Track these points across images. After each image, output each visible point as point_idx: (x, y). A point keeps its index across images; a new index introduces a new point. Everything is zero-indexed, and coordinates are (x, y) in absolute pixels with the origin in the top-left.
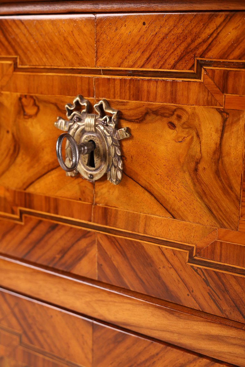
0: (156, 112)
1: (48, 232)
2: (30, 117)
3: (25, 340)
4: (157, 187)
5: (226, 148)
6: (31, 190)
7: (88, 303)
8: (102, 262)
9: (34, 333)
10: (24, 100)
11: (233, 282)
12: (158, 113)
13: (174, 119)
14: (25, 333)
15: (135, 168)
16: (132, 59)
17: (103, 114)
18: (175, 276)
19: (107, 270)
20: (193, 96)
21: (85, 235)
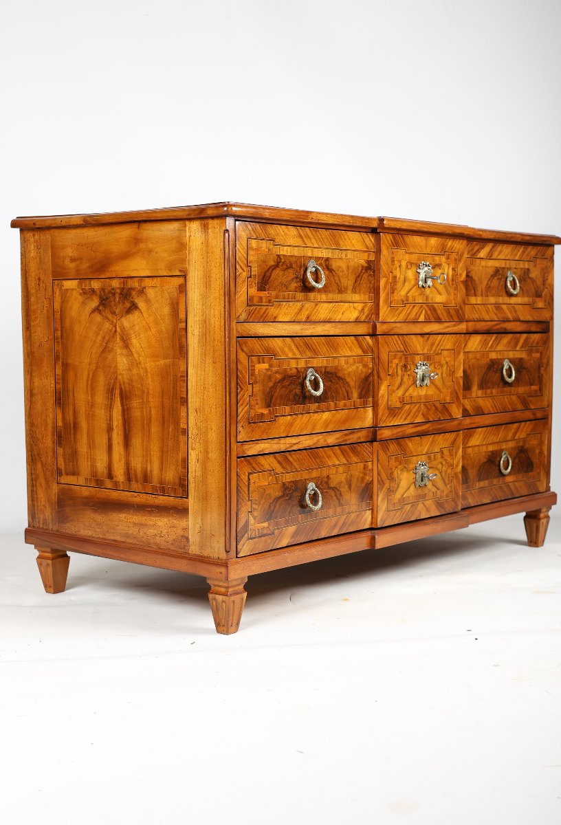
0: (437, 265)
1: (412, 309)
2: (409, 269)
3: (405, 352)
4: (438, 287)
6: (408, 295)
7: (422, 329)
8: (425, 314)
9: (407, 348)
10: (408, 263)
11: (451, 310)
13: (440, 267)
16: (433, 251)
17: (429, 266)
18: (440, 312)
19: (426, 317)
20: (443, 260)
21: (421, 306)
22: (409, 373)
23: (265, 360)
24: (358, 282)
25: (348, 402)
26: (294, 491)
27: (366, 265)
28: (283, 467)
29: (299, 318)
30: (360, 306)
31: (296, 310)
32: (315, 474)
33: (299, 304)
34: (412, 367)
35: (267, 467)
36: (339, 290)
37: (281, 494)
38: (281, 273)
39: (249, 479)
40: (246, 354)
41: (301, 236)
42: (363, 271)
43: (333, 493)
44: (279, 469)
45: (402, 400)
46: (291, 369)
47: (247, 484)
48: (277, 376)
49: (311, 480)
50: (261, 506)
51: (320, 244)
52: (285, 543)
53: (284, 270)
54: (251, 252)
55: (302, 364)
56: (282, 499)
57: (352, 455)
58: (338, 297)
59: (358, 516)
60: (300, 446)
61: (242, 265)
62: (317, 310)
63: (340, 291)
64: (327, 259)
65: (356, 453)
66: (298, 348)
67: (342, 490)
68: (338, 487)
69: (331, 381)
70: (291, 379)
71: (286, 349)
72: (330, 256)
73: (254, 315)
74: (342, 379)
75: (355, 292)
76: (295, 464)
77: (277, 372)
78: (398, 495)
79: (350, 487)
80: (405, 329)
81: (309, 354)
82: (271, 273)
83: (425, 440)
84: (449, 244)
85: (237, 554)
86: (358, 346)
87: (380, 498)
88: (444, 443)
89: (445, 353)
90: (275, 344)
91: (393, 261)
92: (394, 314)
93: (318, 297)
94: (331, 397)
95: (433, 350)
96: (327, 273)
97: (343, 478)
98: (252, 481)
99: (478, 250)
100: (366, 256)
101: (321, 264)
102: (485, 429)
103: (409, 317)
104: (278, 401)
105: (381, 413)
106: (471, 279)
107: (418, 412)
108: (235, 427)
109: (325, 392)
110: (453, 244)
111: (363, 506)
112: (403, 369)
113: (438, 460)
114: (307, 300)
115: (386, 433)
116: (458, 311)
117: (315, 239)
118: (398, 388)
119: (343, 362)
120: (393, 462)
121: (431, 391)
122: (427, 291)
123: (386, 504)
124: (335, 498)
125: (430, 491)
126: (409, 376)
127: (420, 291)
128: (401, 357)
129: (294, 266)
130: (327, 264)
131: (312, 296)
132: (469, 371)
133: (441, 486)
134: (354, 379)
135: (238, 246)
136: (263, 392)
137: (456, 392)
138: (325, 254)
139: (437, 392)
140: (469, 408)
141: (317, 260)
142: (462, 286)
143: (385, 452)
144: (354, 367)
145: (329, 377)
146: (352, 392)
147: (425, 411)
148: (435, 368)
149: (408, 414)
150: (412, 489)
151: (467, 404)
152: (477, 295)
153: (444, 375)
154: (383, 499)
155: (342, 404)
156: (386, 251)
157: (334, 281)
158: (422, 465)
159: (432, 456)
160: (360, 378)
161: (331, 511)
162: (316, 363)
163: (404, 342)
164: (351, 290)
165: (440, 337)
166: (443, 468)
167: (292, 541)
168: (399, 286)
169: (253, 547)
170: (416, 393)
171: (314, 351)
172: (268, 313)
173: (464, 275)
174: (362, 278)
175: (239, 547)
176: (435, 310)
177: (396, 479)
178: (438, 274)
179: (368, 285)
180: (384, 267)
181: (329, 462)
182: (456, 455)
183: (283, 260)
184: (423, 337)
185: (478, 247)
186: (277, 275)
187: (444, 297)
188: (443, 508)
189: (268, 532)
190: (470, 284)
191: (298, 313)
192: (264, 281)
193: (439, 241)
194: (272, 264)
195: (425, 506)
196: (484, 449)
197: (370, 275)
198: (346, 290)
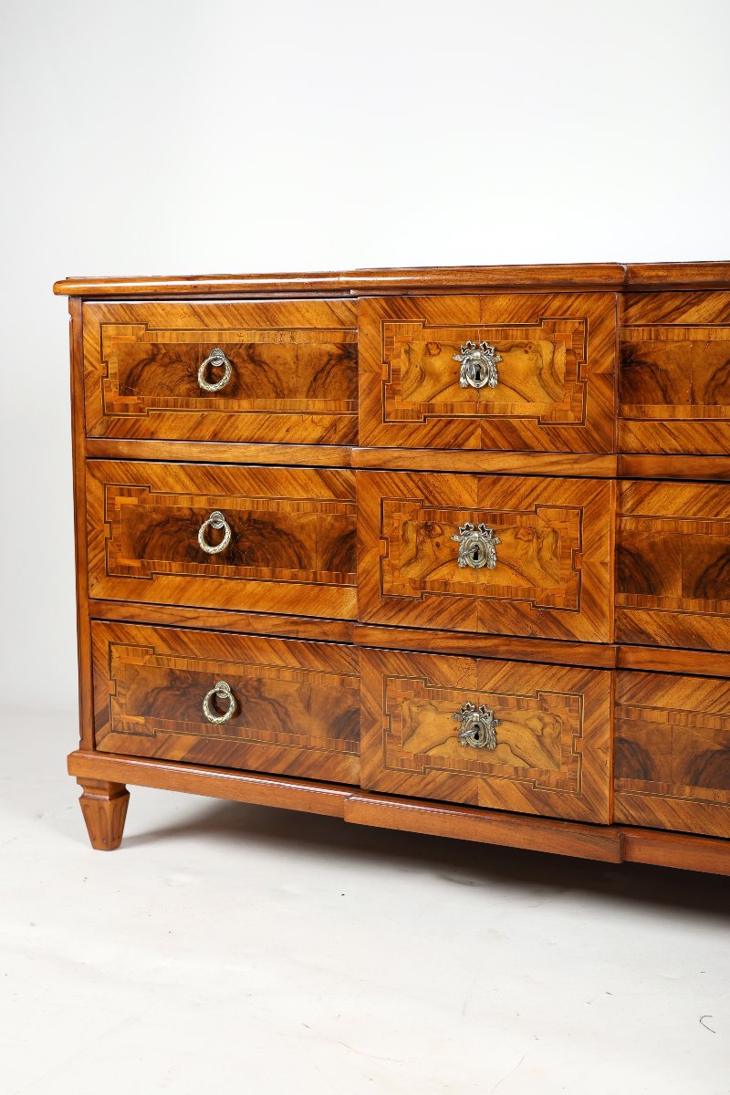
0: (517, 346)
1: (446, 426)
2: (434, 355)
3: (427, 504)
4: (520, 387)
5: (556, 361)
6: (433, 401)
7: (475, 464)
8: (484, 437)
9: (434, 496)
10: (429, 345)
11: (563, 431)
12: (518, 346)
13: (527, 349)
14: (427, 498)
15: (505, 378)
16: (502, 319)
17: (486, 349)
18: (530, 434)
19: (487, 441)
20: (537, 336)
21: (472, 423)
22: (438, 540)
23: (133, 493)
24: (320, 382)
25: (301, 574)
26: (190, 685)
27: (340, 352)
28: (170, 647)
29: (197, 434)
30: (327, 420)
31: (191, 424)
32: (231, 670)
33: (197, 415)
34: (448, 531)
35: (142, 641)
36: (276, 392)
37: (165, 683)
38: (160, 370)
39: (110, 651)
40: (101, 482)
41: (197, 314)
42: (333, 362)
43: (270, 708)
44: (162, 648)
45: (421, 584)
46: (180, 510)
47: (107, 656)
48: (154, 516)
49: (226, 677)
50: (130, 692)
51: (235, 322)
52: (178, 754)
53: (166, 366)
54: (106, 343)
55: (201, 503)
56: (168, 692)
57: (312, 657)
58: (280, 404)
59: (328, 758)
60: (199, 624)
61: (92, 360)
62: (233, 424)
63: (280, 394)
64: (251, 346)
65: (324, 658)
66: (192, 480)
67: (290, 708)
68: (280, 700)
69: (262, 535)
70: (180, 523)
71: (171, 480)
72: (257, 340)
73: (115, 429)
74: (287, 535)
75: (315, 396)
76: (191, 646)
77: (155, 510)
78: (414, 747)
79: (308, 707)
80: (427, 461)
81: (214, 490)
82: (142, 370)
83: (489, 667)
84: (556, 303)
85: (95, 746)
86: (322, 484)
87: (365, 741)
88: (551, 683)
89: (551, 512)
90: (149, 472)
91: (389, 343)
92: (397, 435)
93: (234, 404)
94: (263, 560)
95: (510, 503)
96: (251, 366)
97: (293, 689)
98: (115, 654)
99: (677, 308)
100: (338, 338)
101: (238, 355)
102: (717, 682)
103: (438, 441)
104: (157, 553)
105: (364, 601)
106: (654, 369)
107: (466, 612)
108: (85, 578)
109: (251, 550)
110: (570, 302)
111: (342, 744)
112: (422, 531)
113: (532, 714)
114: (210, 406)
115: (377, 637)
116: (587, 431)
117: (225, 317)
118: (408, 563)
119: (287, 507)
120: (396, 687)
121: (505, 579)
122: (488, 395)
123: (380, 754)
124: (274, 716)
125: (504, 762)
126: (438, 545)
127: (466, 395)
128: (416, 512)
129: (183, 358)
130: (252, 354)
131: (220, 402)
132: (651, 556)
133: (541, 761)
134: (314, 536)
135: (85, 335)
136: (130, 536)
137: (587, 593)
138: (247, 338)
139: (525, 585)
140: (651, 629)
141: (228, 349)
142: (599, 383)
143: (377, 667)
144: (314, 517)
145: (258, 529)
146: (310, 558)
147: (488, 614)
148: (516, 537)
149: (439, 613)
150: (452, 743)
151: (646, 620)
152: (675, 401)
153: (547, 555)
154: (373, 745)
155: (287, 573)
156: (370, 327)
157: (265, 380)
158: (476, 710)
159: (512, 700)
160: (327, 538)
161: (267, 734)
162: (228, 504)
163: (424, 484)
164: (304, 394)
165: (532, 481)
166: (548, 730)
167: (190, 758)
168: (406, 386)
169: (119, 743)
170: (460, 577)
171: (225, 485)
172: (140, 426)
173: (609, 360)
174: (332, 375)
175: (98, 737)
176: (512, 430)
177: (409, 720)
178: (520, 361)
179: (344, 387)
180: (366, 355)
181: (261, 659)
182: (589, 713)
183: (163, 351)
184: (480, 479)
185: (677, 302)
186: (154, 374)
187: (539, 405)
188: (547, 804)
189: (147, 732)
190: (647, 378)
191: (195, 429)
192: (130, 382)
193: (522, 300)
194: (145, 356)
195: (490, 786)
196: (713, 723)
197: (349, 368)
198: (293, 393)
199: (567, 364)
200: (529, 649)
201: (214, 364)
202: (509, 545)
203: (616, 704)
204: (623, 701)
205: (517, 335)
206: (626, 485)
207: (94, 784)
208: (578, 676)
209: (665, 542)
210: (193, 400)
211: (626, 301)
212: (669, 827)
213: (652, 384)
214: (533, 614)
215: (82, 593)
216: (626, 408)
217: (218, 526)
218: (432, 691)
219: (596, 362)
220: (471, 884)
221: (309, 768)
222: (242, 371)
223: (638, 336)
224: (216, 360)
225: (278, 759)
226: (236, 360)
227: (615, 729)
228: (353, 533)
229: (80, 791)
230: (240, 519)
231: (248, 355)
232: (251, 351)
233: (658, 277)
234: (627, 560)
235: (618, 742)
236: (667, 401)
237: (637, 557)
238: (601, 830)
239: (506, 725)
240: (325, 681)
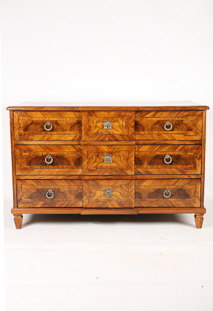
0: (115, 121)
1: (101, 136)
2: (98, 123)
3: (97, 151)
4: (116, 129)
5: (123, 124)
6: (98, 132)
7: (107, 143)
9: (99, 150)
10: (97, 121)
11: (124, 137)
13: (117, 122)
15: (113, 127)
16: (112, 116)
17: (109, 122)
18: (118, 138)
19: (110, 139)
20: (119, 119)
21: (106, 136)
23: (28, 152)
24: (72, 128)
25: (69, 167)
26: (42, 191)
27: (77, 122)
28: (37, 184)
29: (43, 139)
30: (74, 136)
31: (42, 137)
32: (52, 187)
33: (43, 135)
34: (102, 156)
35: (30, 183)
36: (62, 130)
37: (36, 192)
39: (21, 186)
40: (19, 150)
41: (43, 114)
42: (75, 124)
43: (62, 194)
44: (35, 184)
45: (96, 167)
46: (39, 155)
48: (33, 157)
49: (51, 189)
50: (26, 195)
51: (52, 116)
52: (39, 206)
53: (35, 125)
54: (20, 120)
55: (45, 153)
57: (71, 183)
58: (63, 133)
59: (75, 203)
60: (45, 178)
61: (16, 124)
62: (52, 137)
63: (63, 130)
64: (56, 121)
65: (74, 183)
66: (42, 148)
67: (66, 194)
68: (64, 192)
69: (59, 159)
70: (40, 158)
71: (37, 149)
72: (58, 120)
73: (22, 139)
74: (65, 159)
75: (71, 131)
76: (42, 183)
77: (33, 155)
78: (95, 198)
79: (70, 193)
80: (97, 143)
81: (48, 150)
82: (29, 126)
83: (111, 181)
84: (123, 113)
85: (17, 207)
86: (73, 148)
87: (84, 198)
88: (123, 183)
89: (123, 152)
90: (32, 147)
91: (89, 121)
92: (90, 138)
93: (52, 133)
94: (60, 164)
95: (115, 150)
96: (56, 125)
97: (67, 190)
98: (23, 187)
99: (145, 114)
100: (77, 119)
101: (53, 123)
102: (153, 180)
103: (99, 139)
104: (34, 164)
105: (84, 171)
106: (141, 125)
107: (106, 171)
108: (15, 171)
109: (57, 162)
110: (126, 113)
111: (78, 200)
112: (96, 157)
113: (119, 189)
114: (47, 134)
115: (87, 178)
116: (129, 137)
117: (50, 115)
118: (94, 163)
119: (65, 153)
120: (91, 187)
121: (114, 165)
122: (110, 130)
123: (88, 200)
124: (63, 196)
125: (114, 199)
126: (100, 159)
127: (105, 130)
128: (95, 153)
129: (40, 124)
130: (56, 123)
131: (49, 133)
132: (141, 158)
133: (121, 198)
134: (72, 159)
135: (14, 119)
136: (27, 161)
137: (130, 166)
138: (55, 119)
139: (117, 165)
140: (141, 171)
141: (51, 122)
142: (132, 128)
143: (87, 183)
144: (72, 155)
145: (59, 158)
146: (71, 163)
147: (110, 171)
148: (116, 157)
149: (100, 172)
150: (103, 197)
151: (141, 170)
152: (145, 131)
153: (122, 159)
154: (86, 199)
155: (65, 166)
156: (84, 118)
157: (60, 128)
158: (108, 190)
159: (115, 187)
160: (75, 159)
161: (61, 199)
162: (52, 153)
163: (97, 147)
164: (69, 131)
165: (119, 146)
166: (122, 192)
167: (42, 206)
168: (92, 129)
169: (24, 205)
170: (104, 165)
171: (51, 149)
172: (29, 138)
173: (133, 124)
174: (75, 127)
175: (18, 205)
176: (115, 137)
177: (94, 193)
178: (116, 124)
179: (78, 129)
180: (84, 123)
181: (59, 184)
182: (130, 188)
183: (35, 122)
184: (108, 146)
185: (145, 113)
186: (32, 127)
187: (120, 132)
188: (122, 205)
189: (31, 202)
190: (140, 127)
191: (43, 138)
192: (26, 128)
193: (116, 113)
194: (30, 123)
195: (111, 204)
196: (153, 187)
197: (79, 125)
198: (66, 130)
199: (125, 124)
200: (119, 177)
201: (48, 125)
202: (114, 158)
203: (135, 186)
204: (136, 185)
205: (115, 119)
206: (136, 146)
207: (18, 215)
208: (128, 181)
209: (143, 156)
210: (42, 132)
211: (136, 113)
212: (145, 206)
213: (141, 128)
214: (119, 170)
215: (14, 174)
216: (136, 132)
217: (49, 158)
218: (98, 187)
219: (131, 124)
220: (99, 223)
221: (71, 205)
222: (54, 126)
223: (138, 119)
224: (48, 124)
225: (63, 204)
226: (52, 124)
227: (135, 190)
228: (81, 157)
229: (14, 217)
230: (54, 156)
231: (55, 123)
232: (56, 122)
233: (143, 109)
234: (137, 159)
235: (135, 192)
236: (144, 131)
237: (138, 159)
238: (133, 209)
239: (114, 192)
240: (74, 187)
